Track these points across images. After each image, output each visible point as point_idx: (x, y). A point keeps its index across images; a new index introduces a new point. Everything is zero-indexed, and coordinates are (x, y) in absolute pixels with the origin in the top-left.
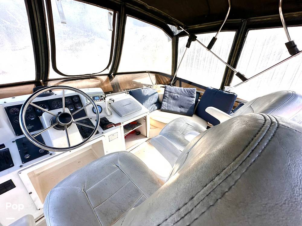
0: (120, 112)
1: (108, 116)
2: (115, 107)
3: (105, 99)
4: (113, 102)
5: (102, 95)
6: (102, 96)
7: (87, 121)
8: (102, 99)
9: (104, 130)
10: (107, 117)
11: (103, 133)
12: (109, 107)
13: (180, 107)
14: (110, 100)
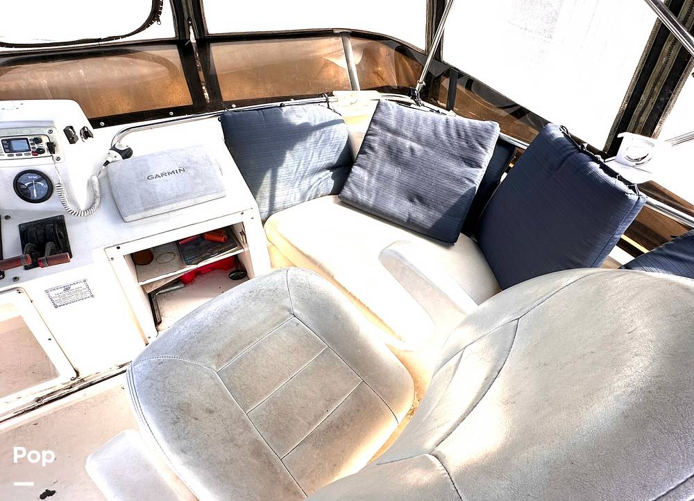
0: (121, 201)
3: (51, 150)
5: (45, 132)
6: (39, 140)
8: (41, 151)
9: (26, 268)
11: (17, 278)
12: (95, 178)
13: (411, 200)
14: (113, 147)
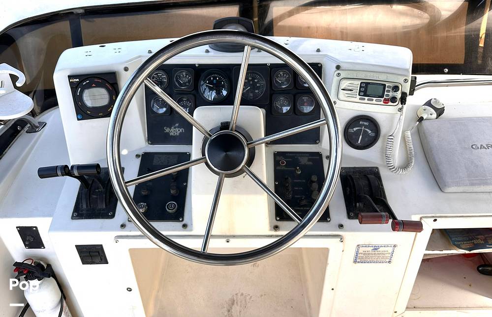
0: (444, 168)
1: (391, 168)
2: (434, 141)
3: (403, 100)
4: (435, 115)
5: (401, 80)
6: (396, 88)
7: (311, 163)
8: (393, 100)
9: (349, 217)
10: (384, 173)
11: (341, 226)
12: (409, 133)
14: (429, 104)
